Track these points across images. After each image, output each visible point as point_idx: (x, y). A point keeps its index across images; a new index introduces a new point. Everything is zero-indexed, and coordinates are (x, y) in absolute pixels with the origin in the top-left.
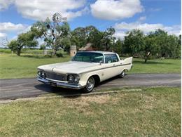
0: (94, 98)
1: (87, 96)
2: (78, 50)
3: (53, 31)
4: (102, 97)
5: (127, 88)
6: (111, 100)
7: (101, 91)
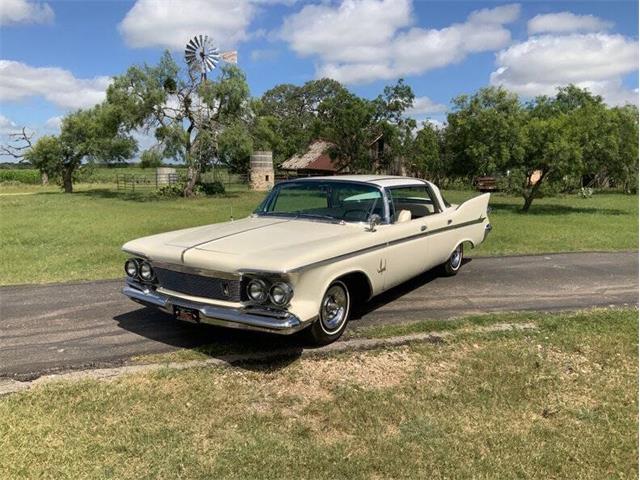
0: (352, 365)
1: (324, 356)
2: (277, 168)
3: (187, 102)
4: (383, 359)
5: (478, 321)
6: (419, 374)
7: (377, 333)
